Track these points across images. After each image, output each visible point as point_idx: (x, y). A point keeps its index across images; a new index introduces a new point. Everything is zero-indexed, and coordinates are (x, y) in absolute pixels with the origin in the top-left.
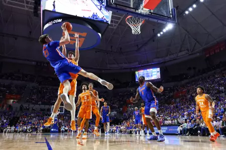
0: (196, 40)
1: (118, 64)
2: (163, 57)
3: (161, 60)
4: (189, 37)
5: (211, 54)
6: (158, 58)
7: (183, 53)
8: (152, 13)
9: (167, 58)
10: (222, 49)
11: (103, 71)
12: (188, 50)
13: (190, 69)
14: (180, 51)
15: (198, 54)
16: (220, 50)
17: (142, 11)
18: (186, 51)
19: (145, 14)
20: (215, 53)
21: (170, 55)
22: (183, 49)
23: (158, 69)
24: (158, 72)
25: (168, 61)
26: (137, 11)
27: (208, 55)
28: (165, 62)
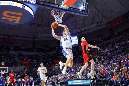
0: (103, 15)
1: (47, 34)
2: (80, 28)
3: (78, 30)
4: (98, 14)
5: (113, 26)
6: (77, 29)
7: (94, 25)
8: (71, 8)
9: (83, 29)
10: (120, 22)
11: (36, 39)
12: (97, 23)
13: (98, 36)
14: (92, 24)
15: (104, 26)
16: (119, 23)
17: (64, 7)
18: (96, 24)
19: (65, 9)
20: (116, 25)
21: (85, 27)
22: (94, 22)
23: (77, 37)
24: (76, 39)
25: (84, 31)
26: (60, 7)
27: (111, 27)
28: (81, 32)
